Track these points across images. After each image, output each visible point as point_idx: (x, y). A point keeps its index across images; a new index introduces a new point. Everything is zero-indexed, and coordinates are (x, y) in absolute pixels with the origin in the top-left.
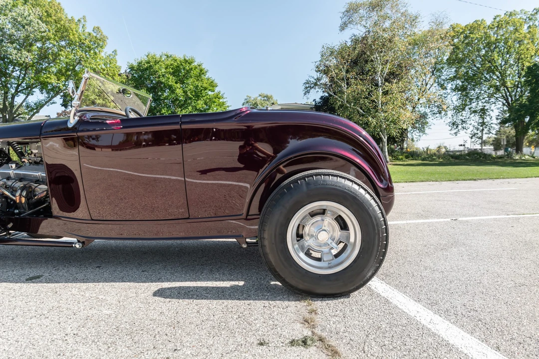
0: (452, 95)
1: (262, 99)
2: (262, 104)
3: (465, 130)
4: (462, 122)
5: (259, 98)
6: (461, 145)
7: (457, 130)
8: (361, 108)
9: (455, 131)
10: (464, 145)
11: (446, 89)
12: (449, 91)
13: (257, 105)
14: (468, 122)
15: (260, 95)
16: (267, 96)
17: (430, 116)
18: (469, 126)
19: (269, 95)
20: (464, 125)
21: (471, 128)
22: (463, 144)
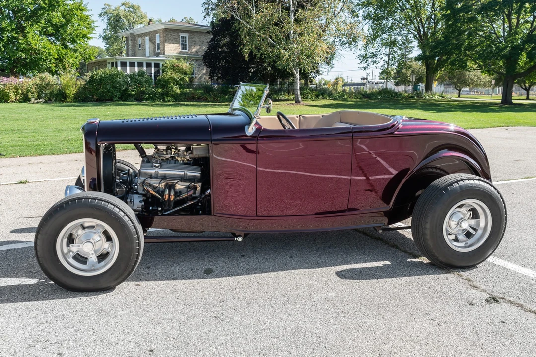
0: (364, 24)
1: (127, 9)
2: (127, 16)
3: (375, 65)
4: (374, 55)
5: (122, 8)
6: (364, 79)
7: (367, 64)
8: (271, 37)
9: (365, 65)
10: (367, 79)
11: (358, 16)
12: (361, 19)
13: (120, 18)
14: (378, 55)
15: (123, 4)
16: (133, 7)
17: (339, 46)
18: (380, 60)
19: (136, 4)
20: (375, 59)
21: (382, 63)
22: (365, 77)
